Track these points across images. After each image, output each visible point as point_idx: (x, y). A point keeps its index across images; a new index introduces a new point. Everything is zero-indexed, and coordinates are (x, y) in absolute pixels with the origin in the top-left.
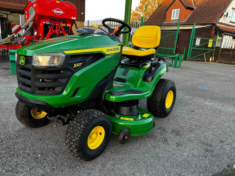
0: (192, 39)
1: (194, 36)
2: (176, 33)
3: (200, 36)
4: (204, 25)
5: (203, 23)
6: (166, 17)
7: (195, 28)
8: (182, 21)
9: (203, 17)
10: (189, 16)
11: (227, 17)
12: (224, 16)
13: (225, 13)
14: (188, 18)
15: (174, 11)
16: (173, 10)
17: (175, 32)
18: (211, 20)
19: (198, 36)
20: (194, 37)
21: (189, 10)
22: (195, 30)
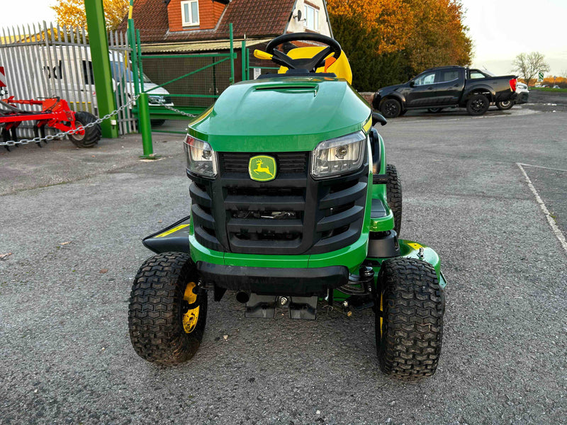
0: (246, 71)
1: (248, 64)
2: (228, 58)
3: (259, 64)
4: (259, 37)
5: (257, 33)
6: (170, 19)
7: (247, 46)
8: (211, 30)
9: (253, 20)
10: (222, 18)
11: (299, 20)
12: (294, 18)
13: (295, 13)
14: (220, 21)
15: (186, 6)
16: (183, 3)
17: (226, 57)
18: (272, 27)
19: (256, 63)
20: (249, 67)
21: (220, 4)
22: (248, 49)
